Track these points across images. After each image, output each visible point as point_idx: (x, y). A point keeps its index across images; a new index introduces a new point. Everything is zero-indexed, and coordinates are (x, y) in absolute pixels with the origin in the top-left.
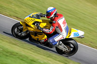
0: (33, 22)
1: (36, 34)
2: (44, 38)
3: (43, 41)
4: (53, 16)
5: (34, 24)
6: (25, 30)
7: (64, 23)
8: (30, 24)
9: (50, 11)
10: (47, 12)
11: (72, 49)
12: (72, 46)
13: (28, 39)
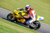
0: (18, 13)
1: (20, 19)
2: (24, 21)
3: (23, 22)
4: (29, 9)
5: (19, 14)
6: (14, 17)
7: (34, 13)
8: (17, 14)
9: (28, 7)
10: (26, 7)
11: (37, 26)
12: (37, 24)
13: (15, 22)
